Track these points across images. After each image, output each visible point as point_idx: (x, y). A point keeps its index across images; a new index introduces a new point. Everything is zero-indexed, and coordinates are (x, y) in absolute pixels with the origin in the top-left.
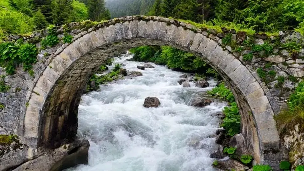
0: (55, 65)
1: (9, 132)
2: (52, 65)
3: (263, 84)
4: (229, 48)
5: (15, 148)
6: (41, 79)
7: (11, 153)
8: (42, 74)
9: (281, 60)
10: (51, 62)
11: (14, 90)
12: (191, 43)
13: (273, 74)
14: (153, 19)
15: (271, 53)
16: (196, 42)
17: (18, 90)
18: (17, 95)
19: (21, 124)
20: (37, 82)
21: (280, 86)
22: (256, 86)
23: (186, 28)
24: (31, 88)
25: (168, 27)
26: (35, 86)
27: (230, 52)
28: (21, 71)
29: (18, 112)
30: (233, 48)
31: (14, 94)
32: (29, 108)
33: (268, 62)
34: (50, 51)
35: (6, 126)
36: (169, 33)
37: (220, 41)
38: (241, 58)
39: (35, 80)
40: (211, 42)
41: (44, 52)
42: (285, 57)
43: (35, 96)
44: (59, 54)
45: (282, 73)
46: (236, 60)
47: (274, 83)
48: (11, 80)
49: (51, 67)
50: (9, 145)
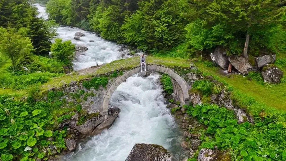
0: (116, 84)
1: (96, 111)
2: (114, 84)
3: (185, 82)
4: (176, 72)
5: (100, 117)
6: (110, 89)
7: (99, 119)
8: (110, 88)
9: (190, 74)
10: (114, 83)
11: (98, 95)
12: (165, 71)
13: (188, 79)
14: (153, 65)
15: (188, 73)
16: (166, 71)
17: (100, 95)
18: (99, 97)
19: (101, 107)
20: (107, 91)
21: (190, 82)
22: (184, 82)
23: (163, 67)
24: (105, 93)
25: (158, 67)
26: (107, 92)
27: (176, 73)
28: (101, 88)
29: (99, 103)
30: (178, 72)
31: (98, 97)
32: (104, 101)
33: (187, 75)
34: (114, 79)
35: (94, 109)
36: (158, 69)
37: (174, 70)
38: (180, 75)
39: (107, 90)
40: (171, 70)
41: (111, 79)
42: (191, 74)
43: (107, 97)
44: (117, 80)
45: (190, 78)
46: (178, 75)
47: (188, 81)
48: (96, 92)
49: (114, 85)
50: (97, 116)
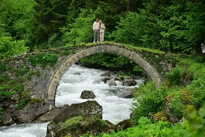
0: (66, 64)
1: (39, 97)
2: (64, 64)
3: (158, 73)
4: (145, 58)
5: (43, 105)
6: (59, 70)
7: (41, 107)
8: (59, 68)
9: (164, 63)
10: (64, 62)
11: (44, 76)
12: (129, 56)
13: (162, 69)
14: (113, 45)
15: (161, 61)
16: (132, 55)
17: (46, 76)
18: (45, 78)
19: (46, 93)
21: (164, 74)
22: (156, 74)
23: (127, 49)
24: (53, 75)
25: (120, 48)
26: (55, 74)
27: (145, 60)
28: (48, 67)
29: (45, 87)
31: (44, 78)
32: (51, 85)
33: (160, 64)
34: (65, 57)
35: (38, 94)
36: (120, 51)
37: (141, 55)
38: (150, 62)
39: (55, 71)
40: (137, 55)
41: (61, 58)
42: (166, 62)
43: (54, 79)
44: (68, 59)
45: (165, 69)
46: (148, 63)
47: (162, 73)
48: (43, 71)
49: (64, 65)
50: (41, 103)
